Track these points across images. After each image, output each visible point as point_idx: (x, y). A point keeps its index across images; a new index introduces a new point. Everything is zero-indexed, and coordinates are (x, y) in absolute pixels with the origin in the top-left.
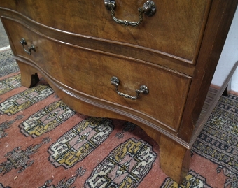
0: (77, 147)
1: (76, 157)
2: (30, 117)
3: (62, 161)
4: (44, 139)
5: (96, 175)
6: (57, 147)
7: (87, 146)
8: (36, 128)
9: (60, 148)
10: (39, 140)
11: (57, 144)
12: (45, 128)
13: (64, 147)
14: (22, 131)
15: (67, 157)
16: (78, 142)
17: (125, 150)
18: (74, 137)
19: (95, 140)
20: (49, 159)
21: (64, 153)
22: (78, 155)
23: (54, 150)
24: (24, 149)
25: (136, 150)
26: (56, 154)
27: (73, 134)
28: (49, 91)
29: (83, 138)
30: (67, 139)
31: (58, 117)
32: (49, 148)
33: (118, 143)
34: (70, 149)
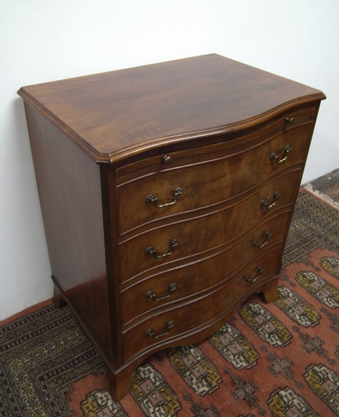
0: (240, 348)
1: (250, 350)
2: (190, 387)
3: (252, 360)
4: (226, 373)
5: (268, 340)
6: (237, 363)
7: (240, 341)
8: (209, 380)
9: (238, 361)
10: (226, 378)
11: (234, 362)
12: (211, 372)
13: (238, 358)
14: (210, 392)
15: (250, 356)
16: (235, 348)
17: (249, 318)
18: (228, 350)
19: (236, 336)
20: (248, 369)
21: (244, 358)
22: (248, 349)
23: (239, 366)
24: (235, 388)
25: (251, 312)
26: (244, 364)
27: (225, 350)
28: (145, 369)
29: (231, 343)
30: (229, 355)
31: (198, 362)
32: (237, 369)
33: (242, 322)
34: (241, 354)
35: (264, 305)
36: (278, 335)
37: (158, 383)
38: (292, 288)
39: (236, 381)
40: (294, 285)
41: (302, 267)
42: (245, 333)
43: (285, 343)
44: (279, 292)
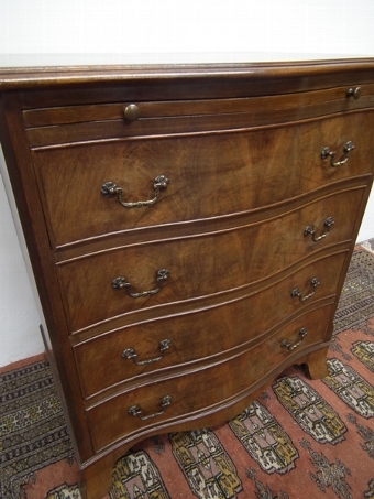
0: (271, 440)
1: (285, 444)
2: (195, 494)
3: (288, 459)
4: (249, 476)
5: (312, 431)
6: (266, 463)
7: (273, 430)
8: (224, 486)
9: (268, 459)
10: (248, 484)
11: (261, 461)
12: (227, 472)
13: (268, 455)
15: (285, 454)
17: (287, 398)
18: (255, 441)
19: (267, 421)
20: (282, 474)
21: (277, 456)
22: (283, 442)
23: (269, 467)
25: (289, 390)
26: (277, 466)
27: (250, 441)
28: (137, 459)
29: (259, 431)
30: (256, 449)
31: (211, 454)
32: (265, 472)
33: (277, 401)
34: (273, 448)
35: (308, 381)
36: (326, 426)
37: (150, 483)
38: (345, 361)
39: (263, 492)
40: (349, 358)
41: (360, 335)
42: (280, 418)
43: (336, 438)
44: (328, 366)
